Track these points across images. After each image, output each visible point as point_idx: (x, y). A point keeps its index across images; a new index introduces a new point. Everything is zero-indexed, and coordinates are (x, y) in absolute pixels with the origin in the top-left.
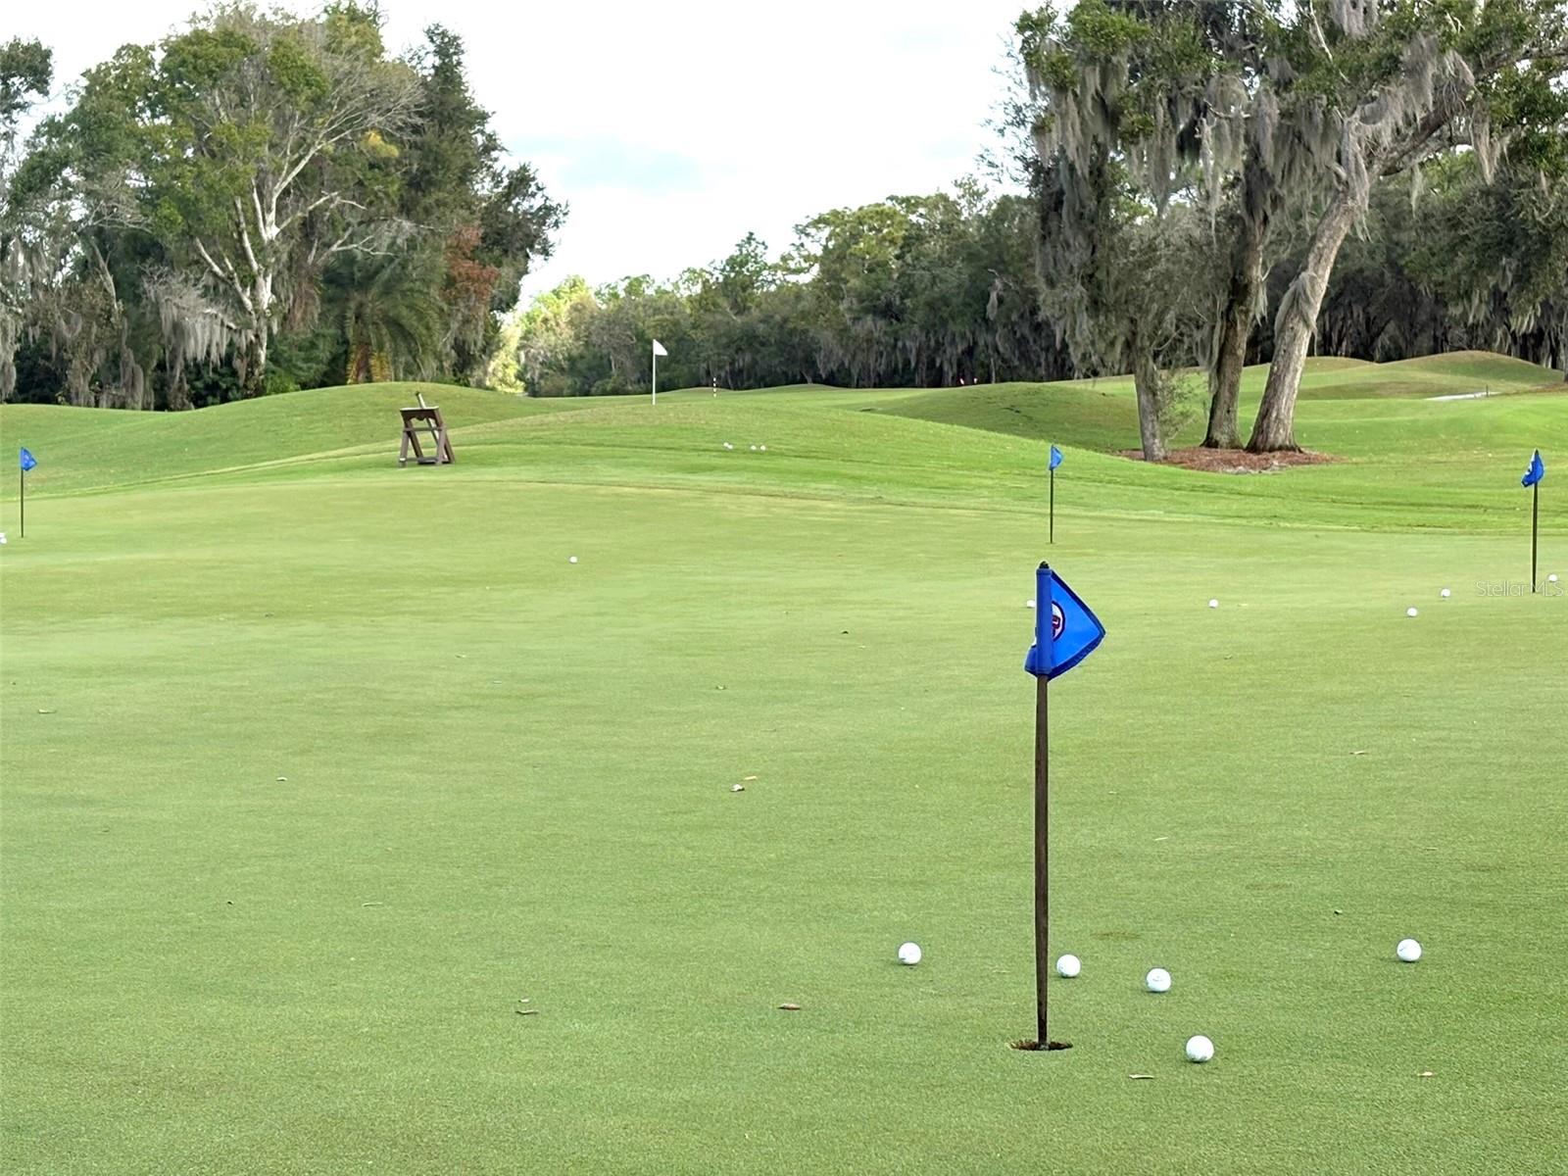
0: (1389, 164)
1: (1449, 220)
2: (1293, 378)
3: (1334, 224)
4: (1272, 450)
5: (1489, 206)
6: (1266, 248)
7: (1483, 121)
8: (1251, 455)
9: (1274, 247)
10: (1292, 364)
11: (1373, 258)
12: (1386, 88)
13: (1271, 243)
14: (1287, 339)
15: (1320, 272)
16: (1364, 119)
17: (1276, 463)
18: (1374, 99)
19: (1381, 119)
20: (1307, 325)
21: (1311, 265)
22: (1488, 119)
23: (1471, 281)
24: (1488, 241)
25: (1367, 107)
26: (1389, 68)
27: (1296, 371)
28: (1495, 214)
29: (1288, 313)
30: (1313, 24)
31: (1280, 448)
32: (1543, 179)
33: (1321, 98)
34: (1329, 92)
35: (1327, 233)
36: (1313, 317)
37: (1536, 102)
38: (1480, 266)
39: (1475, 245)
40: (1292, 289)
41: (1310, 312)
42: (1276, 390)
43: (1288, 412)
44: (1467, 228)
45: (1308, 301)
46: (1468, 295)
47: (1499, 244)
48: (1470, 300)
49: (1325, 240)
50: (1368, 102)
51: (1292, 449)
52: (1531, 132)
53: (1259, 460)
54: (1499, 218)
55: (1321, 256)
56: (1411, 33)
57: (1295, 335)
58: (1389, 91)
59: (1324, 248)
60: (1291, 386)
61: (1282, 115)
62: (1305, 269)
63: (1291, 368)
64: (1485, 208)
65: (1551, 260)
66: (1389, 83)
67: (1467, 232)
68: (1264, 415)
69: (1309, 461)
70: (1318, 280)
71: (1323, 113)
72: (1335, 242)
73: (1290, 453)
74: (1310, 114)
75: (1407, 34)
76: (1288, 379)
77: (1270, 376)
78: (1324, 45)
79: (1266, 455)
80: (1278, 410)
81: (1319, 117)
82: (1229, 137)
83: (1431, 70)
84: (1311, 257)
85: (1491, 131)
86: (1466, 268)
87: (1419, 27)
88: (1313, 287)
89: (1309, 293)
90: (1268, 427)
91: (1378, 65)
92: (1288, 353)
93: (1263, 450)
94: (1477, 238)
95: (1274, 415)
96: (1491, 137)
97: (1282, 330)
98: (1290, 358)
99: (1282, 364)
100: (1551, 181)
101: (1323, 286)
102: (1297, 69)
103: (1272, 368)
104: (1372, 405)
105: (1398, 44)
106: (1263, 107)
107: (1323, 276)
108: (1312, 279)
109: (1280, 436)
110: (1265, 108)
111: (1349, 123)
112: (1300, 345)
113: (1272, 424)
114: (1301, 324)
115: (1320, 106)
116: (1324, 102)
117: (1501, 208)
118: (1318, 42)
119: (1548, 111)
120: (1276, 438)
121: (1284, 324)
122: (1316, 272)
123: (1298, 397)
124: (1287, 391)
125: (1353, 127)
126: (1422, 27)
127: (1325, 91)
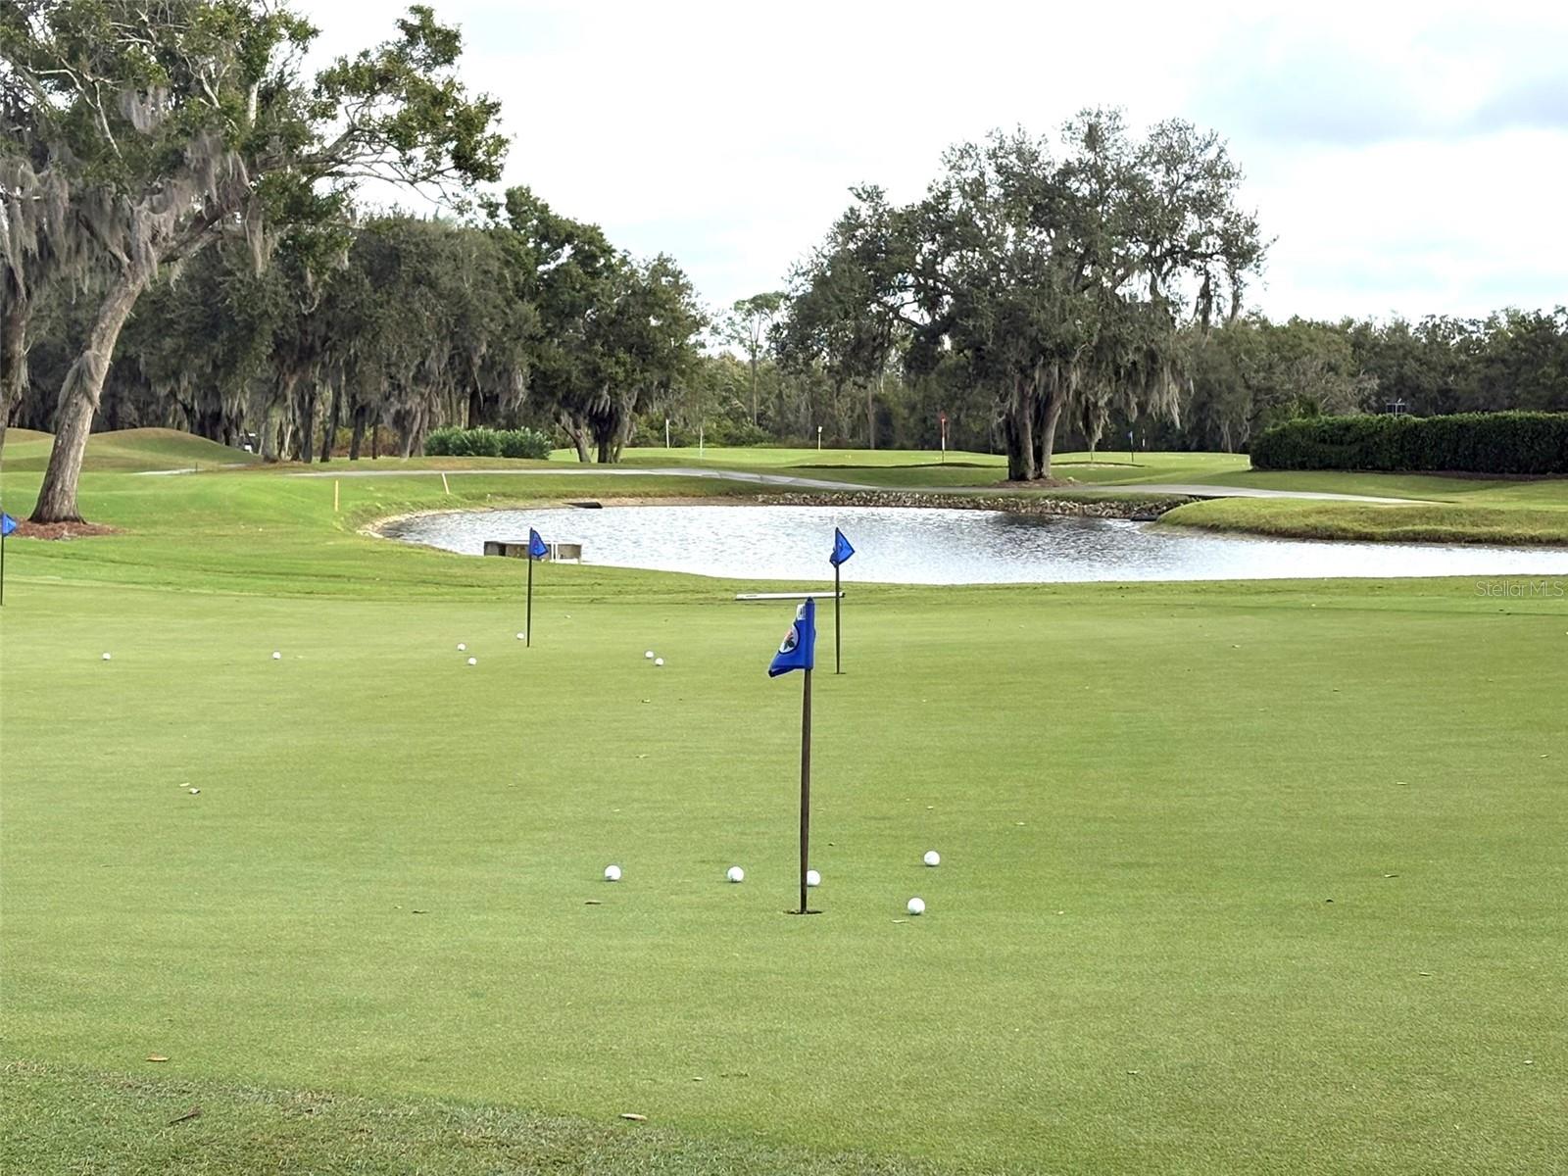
0: (168, 252)
1: (154, 302)
2: (78, 452)
3: (116, 305)
4: (57, 521)
5: (194, 291)
6: (28, 325)
7: (258, 218)
8: (37, 526)
9: (34, 324)
10: (77, 438)
11: (54, 334)
12: (173, 181)
13: (33, 319)
14: (71, 415)
15: (103, 351)
16: (153, 210)
17: (66, 533)
18: (160, 191)
19: (165, 210)
20: (91, 400)
21: (94, 345)
22: (262, 217)
23: (179, 364)
24: (194, 325)
25: (155, 197)
26: (173, 163)
27: (80, 445)
28: (200, 300)
29: (72, 389)
30: (99, 115)
31: (65, 519)
32: (309, 276)
33: (111, 186)
34: (119, 181)
35: (109, 314)
36: (97, 394)
37: (303, 205)
38: (188, 348)
39: (182, 329)
40: (75, 367)
41: (94, 389)
42: (60, 463)
43: (72, 485)
44: (173, 311)
45: (91, 378)
46: (176, 375)
47: (204, 328)
48: (178, 381)
49: (107, 321)
50: (154, 194)
51: (76, 519)
52: (298, 231)
53: (46, 530)
54: (204, 303)
55: (104, 336)
56: (196, 131)
57: (79, 411)
58: (175, 185)
59: (107, 327)
60: (75, 459)
61: (71, 200)
62: (89, 347)
63: (76, 442)
64: (191, 294)
65: (255, 345)
66: (174, 177)
67: (172, 316)
68: (49, 486)
69: (95, 532)
70: (101, 357)
71: (113, 200)
72: (117, 323)
73: (76, 524)
74: (100, 200)
75: (192, 131)
76: (72, 453)
77: (54, 449)
78: (109, 136)
79: (51, 525)
80: (63, 482)
81: (108, 205)
82: (21, 218)
83: (215, 169)
84: (94, 336)
85: (264, 228)
86: (175, 351)
87: (203, 126)
88: (97, 365)
89: (93, 370)
90: (53, 498)
91: (165, 157)
92: (72, 428)
93: (49, 520)
94: (183, 322)
95: (59, 487)
96: (265, 233)
97: (66, 405)
98: (74, 432)
99: (66, 438)
100: (316, 278)
101: (106, 364)
102: (77, 155)
103: (56, 442)
104: (100, 479)
105: (183, 140)
106: (55, 190)
107: (106, 355)
108: (96, 357)
109: (65, 507)
110: (57, 191)
111: (139, 212)
112: (84, 420)
113: (57, 496)
114: (85, 400)
115: (110, 193)
116: (114, 190)
117: (206, 293)
118: (103, 131)
119: (312, 213)
120: (61, 510)
121: (68, 399)
122: (99, 351)
123: (83, 469)
124: (71, 464)
125: (143, 216)
126: (207, 126)
127: (114, 180)
